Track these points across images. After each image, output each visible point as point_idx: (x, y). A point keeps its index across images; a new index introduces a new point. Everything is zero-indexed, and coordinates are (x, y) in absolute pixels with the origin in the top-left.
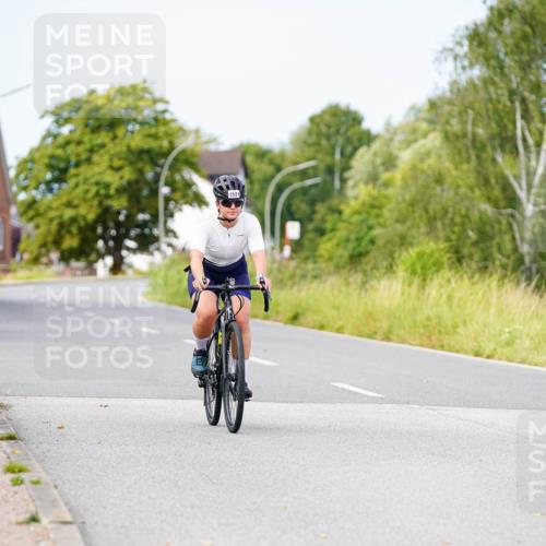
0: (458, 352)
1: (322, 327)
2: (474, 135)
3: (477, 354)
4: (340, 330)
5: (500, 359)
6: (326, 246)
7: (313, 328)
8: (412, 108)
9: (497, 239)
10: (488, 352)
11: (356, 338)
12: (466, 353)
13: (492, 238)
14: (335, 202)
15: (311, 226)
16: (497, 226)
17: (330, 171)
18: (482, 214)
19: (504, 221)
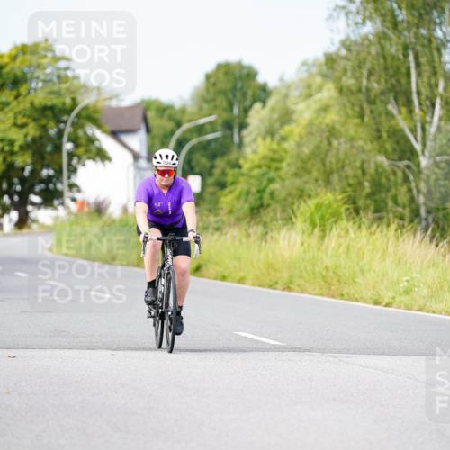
0: (357, 300)
1: (224, 278)
2: (368, 90)
3: (376, 303)
4: (241, 281)
5: (399, 307)
6: (227, 199)
7: (216, 279)
8: (304, 64)
9: (393, 191)
10: (386, 301)
11: (257, 288)
12: (366, 302)
13: (388, 190)
14: (233, 156)
15: (210, 180)
16: (392, 178)
17: (228, 126)
18: (378, 166)
19: (400, 174)
